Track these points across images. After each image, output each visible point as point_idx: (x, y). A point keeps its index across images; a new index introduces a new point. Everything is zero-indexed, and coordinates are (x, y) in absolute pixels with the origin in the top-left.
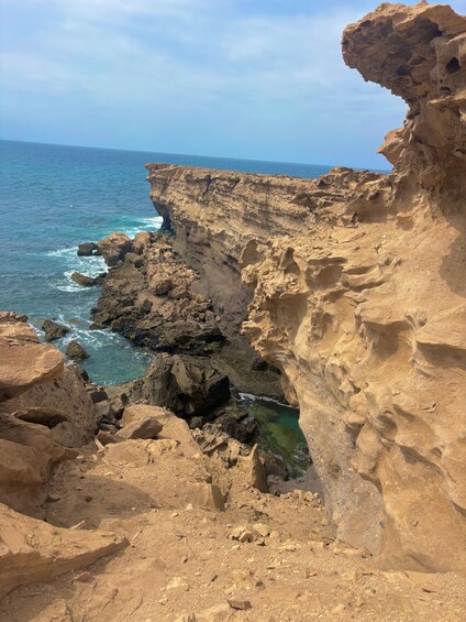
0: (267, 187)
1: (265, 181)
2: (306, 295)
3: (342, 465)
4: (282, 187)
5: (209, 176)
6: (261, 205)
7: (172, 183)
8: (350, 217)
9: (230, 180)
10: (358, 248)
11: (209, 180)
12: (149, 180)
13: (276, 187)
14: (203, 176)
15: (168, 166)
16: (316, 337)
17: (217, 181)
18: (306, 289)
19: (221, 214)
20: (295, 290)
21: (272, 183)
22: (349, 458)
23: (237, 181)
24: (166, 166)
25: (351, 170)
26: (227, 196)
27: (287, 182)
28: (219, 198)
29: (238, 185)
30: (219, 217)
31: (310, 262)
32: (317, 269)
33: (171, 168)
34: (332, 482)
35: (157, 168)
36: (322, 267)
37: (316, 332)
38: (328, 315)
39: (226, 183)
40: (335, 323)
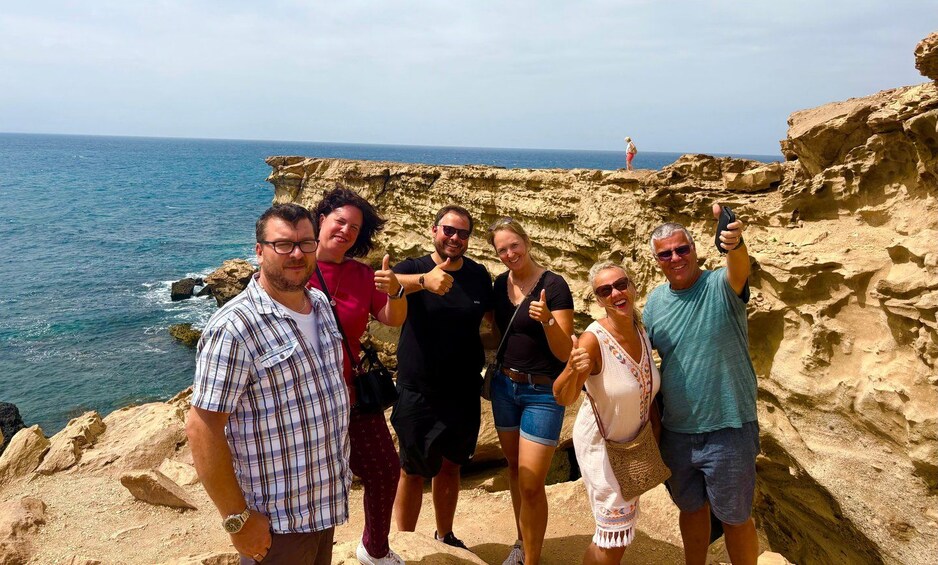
0: (492, 183)
1: (488, 174)
2: (783, 312)
3: (913, 521)
4: (516, 182)
5: (387, 171)
6: (486, 206)
7: (311, 183)
8: (789, 215)
9: (425, 175)
10: (848, 250)
11: (386, 177)
12: (272, 181)
13: (505, 181)
14: (378, 172)
15: (303, 159)
16: (822, 363)
17: (404, 178)
18: (779, 305)
19: (410, 222)
20: (767, 307)
21: (500, 177)
22: (924, 509)
23: (436, 176)
24: (299, 159)
25: (712, 158)
26: (420, 197)
27: (525, 174)
28: (408, 201)
29: (439, 181)
30: (406, 227)
31: (794, 271)
32: (802, 279)
33: (307, 162)
34: (903, 547)
35: (285, 164)
36: (810, 276)
37: (821, 356)
38: (834, 334)
39: (419, 179)
40: (847, 342)
